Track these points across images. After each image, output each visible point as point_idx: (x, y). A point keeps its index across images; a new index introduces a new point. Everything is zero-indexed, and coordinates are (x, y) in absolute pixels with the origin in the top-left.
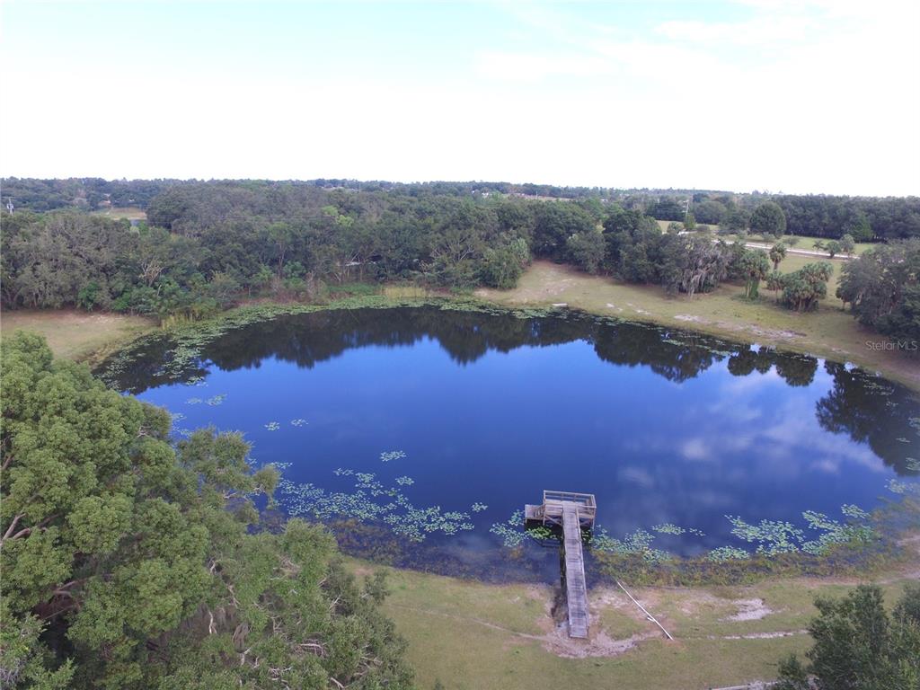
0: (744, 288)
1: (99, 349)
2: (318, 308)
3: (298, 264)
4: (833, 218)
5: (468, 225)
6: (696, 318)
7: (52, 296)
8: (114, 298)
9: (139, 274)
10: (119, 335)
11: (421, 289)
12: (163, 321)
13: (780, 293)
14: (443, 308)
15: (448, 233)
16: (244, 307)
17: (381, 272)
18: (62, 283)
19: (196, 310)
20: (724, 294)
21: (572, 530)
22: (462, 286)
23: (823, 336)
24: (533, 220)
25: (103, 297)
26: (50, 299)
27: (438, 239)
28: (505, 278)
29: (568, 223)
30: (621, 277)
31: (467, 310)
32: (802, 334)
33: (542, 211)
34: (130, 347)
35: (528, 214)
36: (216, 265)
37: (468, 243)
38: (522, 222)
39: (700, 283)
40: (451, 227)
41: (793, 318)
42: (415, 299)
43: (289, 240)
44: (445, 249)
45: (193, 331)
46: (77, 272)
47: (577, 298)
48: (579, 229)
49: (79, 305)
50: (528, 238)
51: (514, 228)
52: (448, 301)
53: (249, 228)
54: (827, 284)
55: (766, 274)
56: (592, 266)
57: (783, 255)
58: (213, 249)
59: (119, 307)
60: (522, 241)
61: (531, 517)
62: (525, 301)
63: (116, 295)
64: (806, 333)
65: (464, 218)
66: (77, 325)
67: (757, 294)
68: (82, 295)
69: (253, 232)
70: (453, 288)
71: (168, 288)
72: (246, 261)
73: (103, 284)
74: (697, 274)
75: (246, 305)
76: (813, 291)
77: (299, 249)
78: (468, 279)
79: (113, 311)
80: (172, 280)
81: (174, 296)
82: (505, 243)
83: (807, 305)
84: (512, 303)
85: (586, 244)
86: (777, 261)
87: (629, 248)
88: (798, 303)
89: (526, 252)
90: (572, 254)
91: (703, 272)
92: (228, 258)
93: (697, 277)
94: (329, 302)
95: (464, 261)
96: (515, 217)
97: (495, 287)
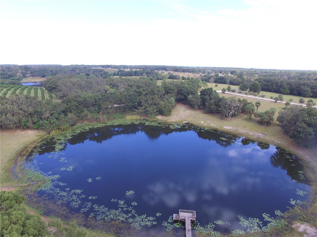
0: (247, 115)
1: (29, 145)
2: (104, 125)
3: (97, 108)
4: (277, 86)
5: (154, 94)
6: (231, 127)
7: (12, 125)
8: (34, 124)
9: (42, 116)
10: (35, 138)
11: (138, 116)
12: (51, 133)
13: (259, 119)
14: (146, 124)
15: (148, 96)
16: (78, 125)
17: (125, 110)
18: (16, 121)
19: (62, 128)
20: (240, 118)
21: (188, 226)
22: (153, 115)
23: (272, 136)
24: (176, 90)
25: (30, 124)
26: (11, 126)
27: (144, 98)
28: (167, 112)
29: (188, 91)
30: (206, 111)
31: (154, 125)
32: (265, 135)
33: (179, 87)
34: (40, 144)
35: (174, 88)
36: (68, 110)
37: (154, 100)
38: (172, 91)
39: (232, 114)
40: (148, 94)
41: (263, 128)
42: (137, 120)
43: (93, 101)
44: (146, 102)
45: (61, 136)
46: (21, 116)
47: (191, 119)
48: (192, 93)
49: (22, 127)
50: (175, 97)
51: (170, 94)
52: (147, 121)
53: (80, 97)
54: (274, 117)
55: (254, 112)
56: (196, 107)
57: (260, 105)
58: (67, 104)
59: (36, 128)
60: (173, 98)
61: (175, 219)
62: (174, 121)
63: (34, 123)
64: (267, 134)
65: (153, 91)
66: (21, 135)
67: (251, 118)
68: (23, 124)
69: (81, 97)
70: (150, 116)
71: (52, 121)
72: (79, 108)
73: (30, 120)
74: (231, 111)
75: (79, 124)
76: (269, 119)
77: (97, 104)
78: (154, 112)
79: (33, 129)
80: (54, 118)
81: (54, 124)
82: (167, 99)
83: (267, 124)
84: (169, 122)
85: (194, 99)
86: (258, 107)
87: (209, 102)
88: (264, 123)
89: (174, 102)
90: (190, 102)
91: (233, 111)
92: (73, 108)
93: (231, 113)
94: (108, 122)
95: (153, 106)
96: (170, 90)
97: (164, 115)
